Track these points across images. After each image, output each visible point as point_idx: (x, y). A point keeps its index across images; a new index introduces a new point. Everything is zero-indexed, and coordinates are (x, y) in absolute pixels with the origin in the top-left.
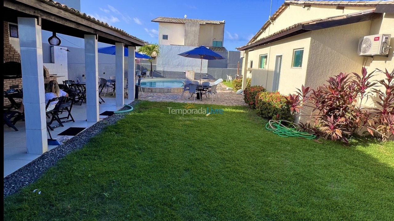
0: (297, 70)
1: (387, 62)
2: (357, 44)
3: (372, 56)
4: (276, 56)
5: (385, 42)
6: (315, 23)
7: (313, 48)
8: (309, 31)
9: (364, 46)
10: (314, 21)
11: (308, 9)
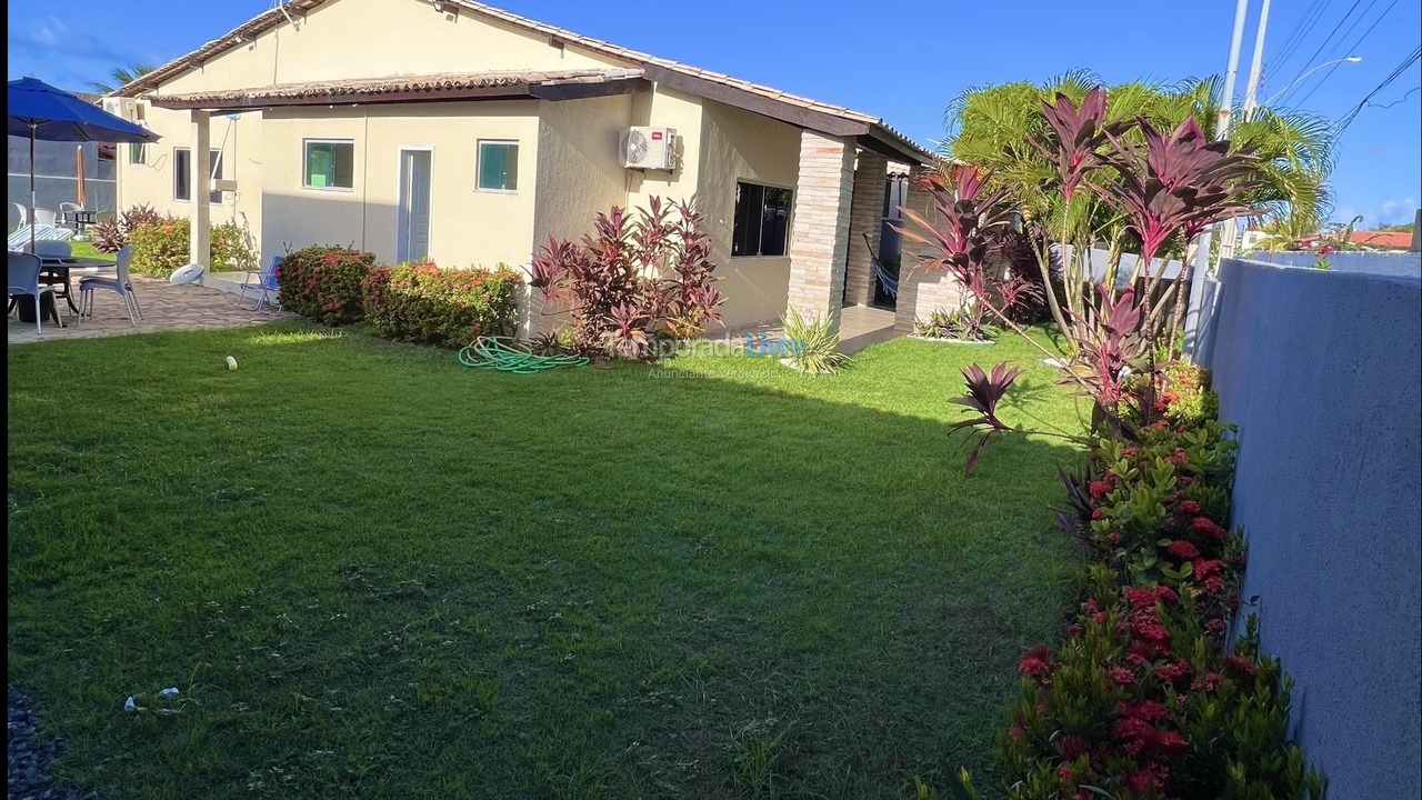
0: (500, 196)
1: (672, 183)
2: (617, 142)
3: (642, 170)
4: (402, 151)
5: (671, 145)
6: (552, 83)
7: (544, 144)
8: (534, 98)
9: (633, 147)
10: (550, 79)
11: (449, 18)
